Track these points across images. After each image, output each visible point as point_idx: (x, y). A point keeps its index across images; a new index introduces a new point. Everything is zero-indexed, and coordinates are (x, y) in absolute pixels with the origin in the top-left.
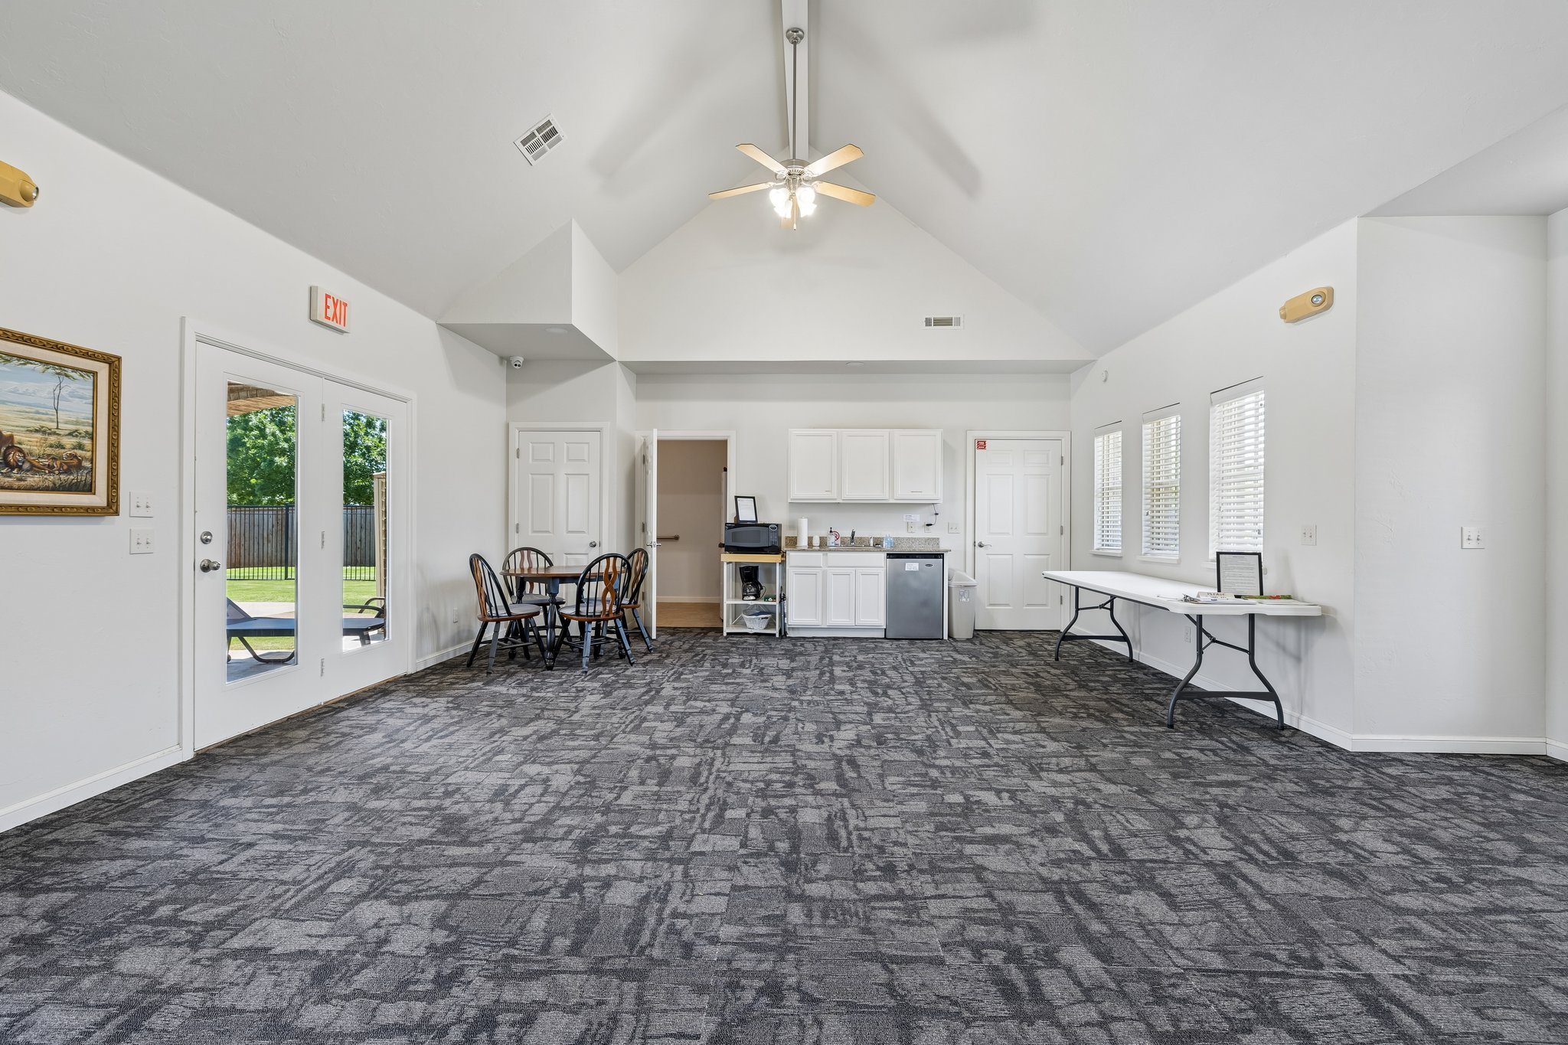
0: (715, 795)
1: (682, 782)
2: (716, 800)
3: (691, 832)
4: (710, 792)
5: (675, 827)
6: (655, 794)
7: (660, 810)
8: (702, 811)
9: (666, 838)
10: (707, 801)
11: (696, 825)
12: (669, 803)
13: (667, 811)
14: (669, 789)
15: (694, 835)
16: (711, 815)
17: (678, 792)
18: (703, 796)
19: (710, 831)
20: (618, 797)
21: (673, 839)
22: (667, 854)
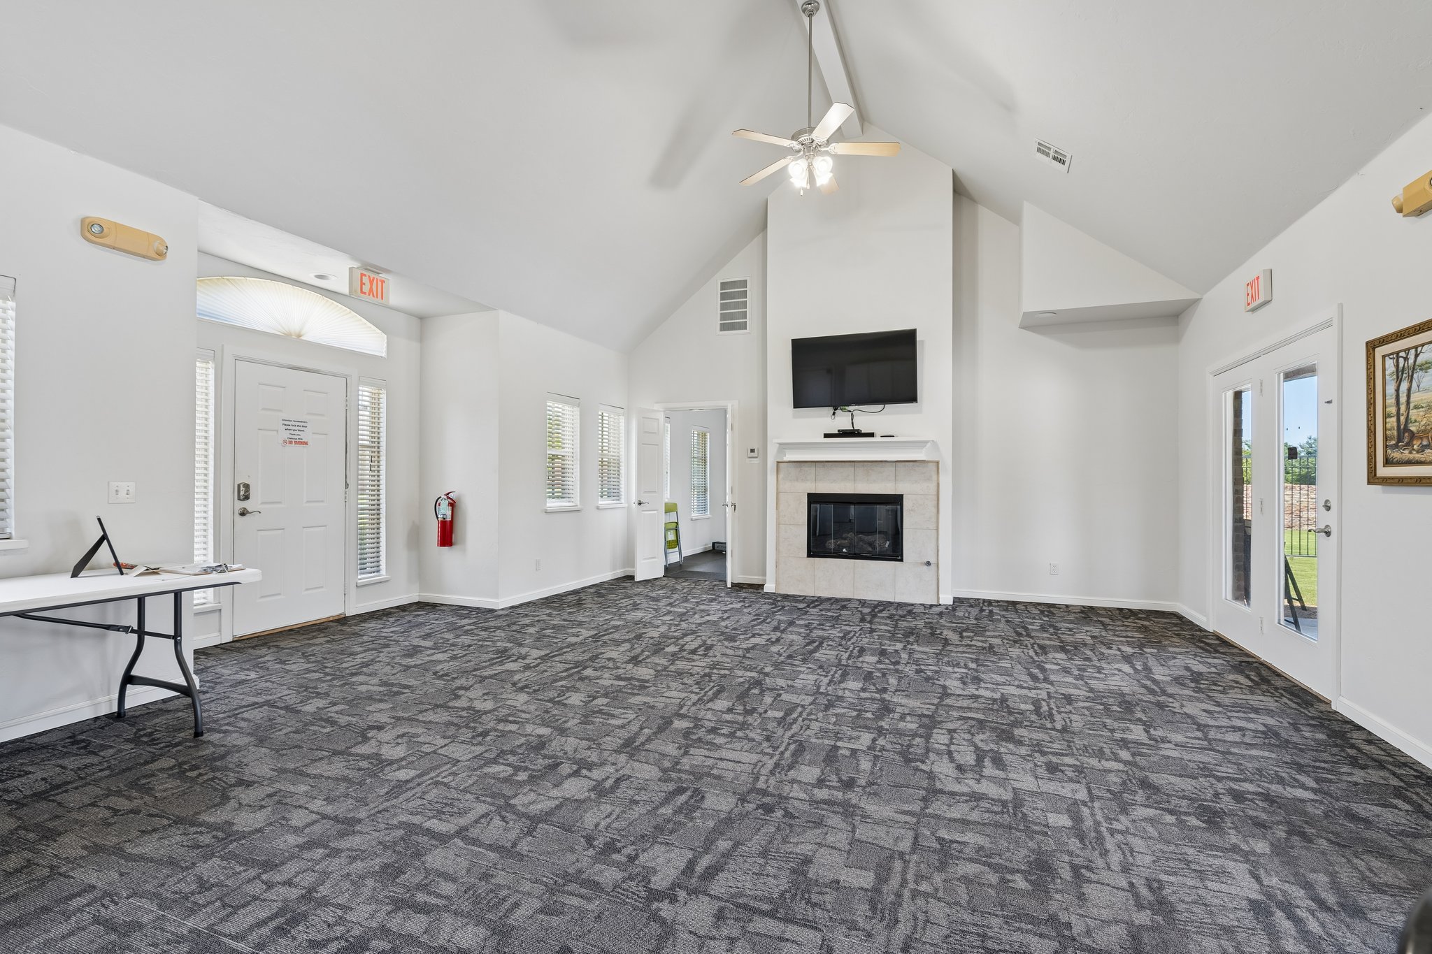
0: (785, 731)
1: (814, 747)
2: (786, 726)
3: (812, 706)
4: (789, 734)
5: (822, 711)
6: (840, 739)
7: (835, 724)
8: (801, 719)
9: (830, 705)
10: (794, 726)
11: (807, 711)
12: (827, 729)
13: (829, 723)
14: (826, 742)
15: (810, 705)
16: (795, 715)
17: (818, 738)
18: (796, 730)
19: (797, 705)
20: (874, 740)
21: (825, 705)
22: (829, 697)
